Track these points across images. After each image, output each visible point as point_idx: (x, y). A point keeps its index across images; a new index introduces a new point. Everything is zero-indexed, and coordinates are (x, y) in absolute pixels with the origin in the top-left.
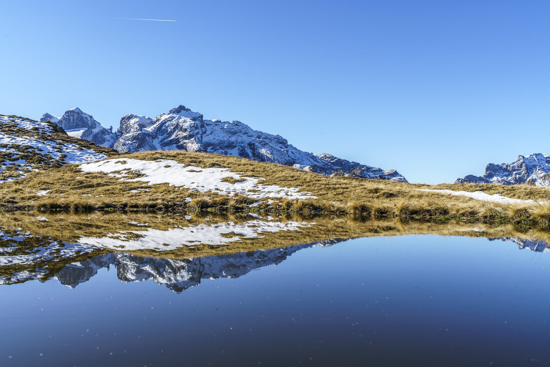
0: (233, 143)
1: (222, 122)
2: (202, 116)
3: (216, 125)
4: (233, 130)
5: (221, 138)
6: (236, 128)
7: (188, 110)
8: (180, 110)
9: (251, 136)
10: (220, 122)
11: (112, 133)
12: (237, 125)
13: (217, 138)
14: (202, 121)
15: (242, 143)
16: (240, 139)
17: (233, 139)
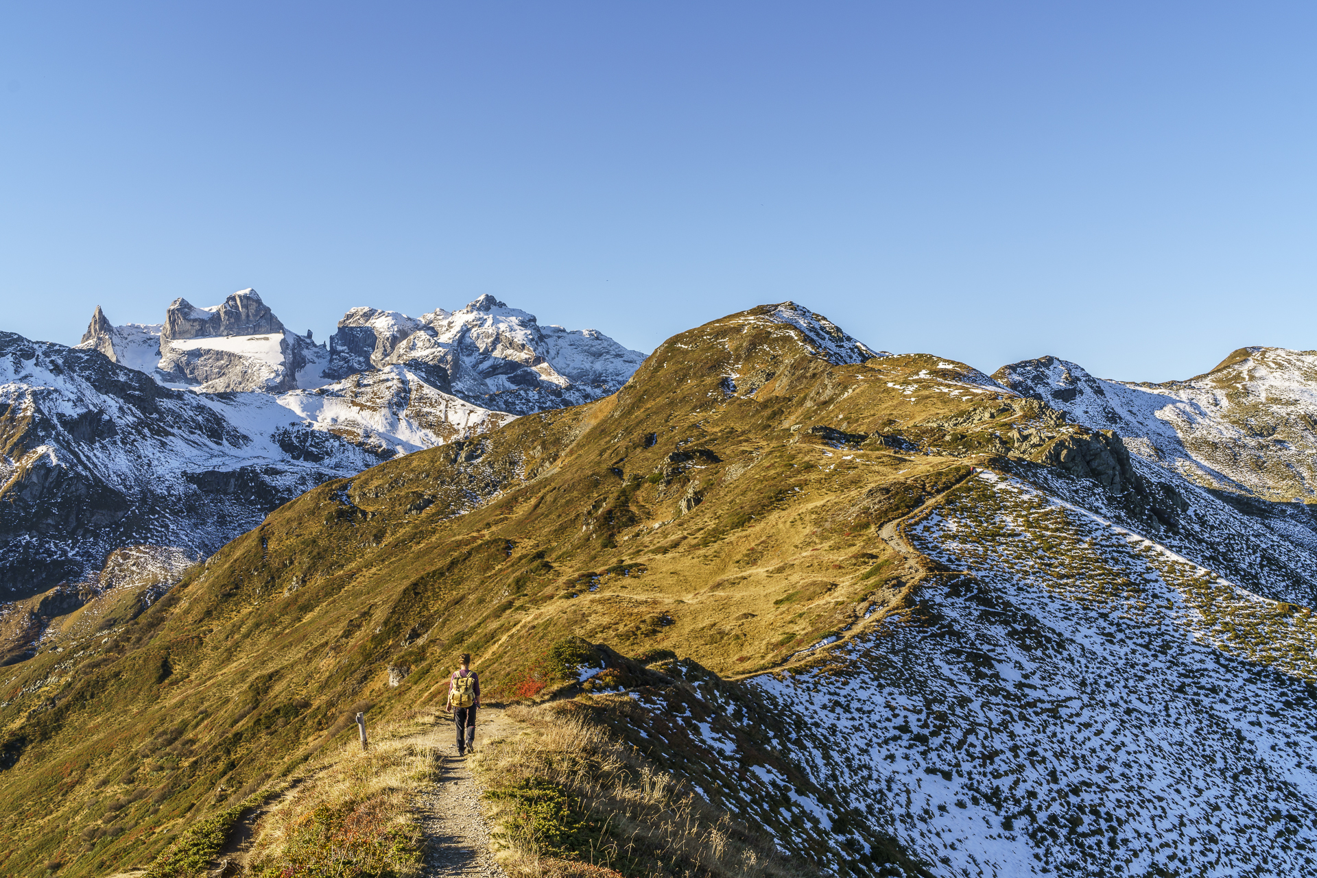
0: (600, 375)
1: (568, 331)
2: (534, 320)
3: (559, 337)
4: (593, 349)
5: (577, 364)
6: (597, 347)
7: (501, 305)
8: (490, 304)
9: (631, 362)
10: (564, 331)
11: (315, 346)
12: (597, 338)
13: (572, 365)
14: (537, 329)
15: (617, 375)
16: (611, 368)
17: (598, 366)
